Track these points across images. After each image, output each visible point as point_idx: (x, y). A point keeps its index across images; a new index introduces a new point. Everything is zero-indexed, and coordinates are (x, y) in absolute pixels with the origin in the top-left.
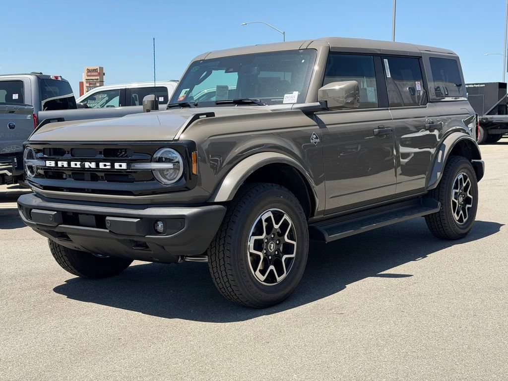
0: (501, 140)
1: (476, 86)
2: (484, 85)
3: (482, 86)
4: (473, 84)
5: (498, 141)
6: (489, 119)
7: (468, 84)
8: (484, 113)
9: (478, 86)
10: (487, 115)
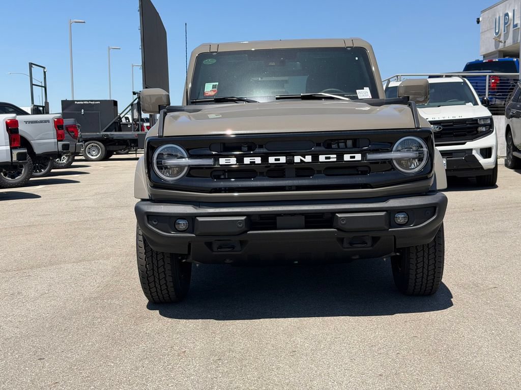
0: (114, 157)
1: (91, 103)
2: (99, 102)
3: (97, 103)
4: (88, 101)
5: (111, 158)
6: (110, 136)
7: (77, 101)
8: (102, 130)
9: (94, 102)
10: (105, 131)
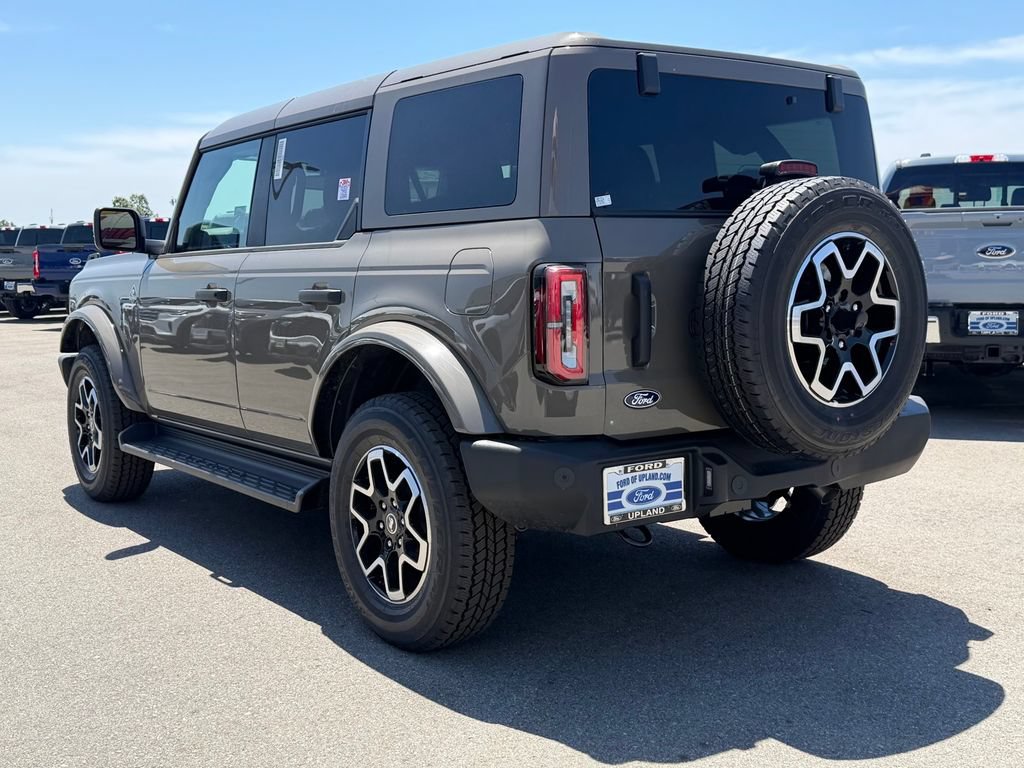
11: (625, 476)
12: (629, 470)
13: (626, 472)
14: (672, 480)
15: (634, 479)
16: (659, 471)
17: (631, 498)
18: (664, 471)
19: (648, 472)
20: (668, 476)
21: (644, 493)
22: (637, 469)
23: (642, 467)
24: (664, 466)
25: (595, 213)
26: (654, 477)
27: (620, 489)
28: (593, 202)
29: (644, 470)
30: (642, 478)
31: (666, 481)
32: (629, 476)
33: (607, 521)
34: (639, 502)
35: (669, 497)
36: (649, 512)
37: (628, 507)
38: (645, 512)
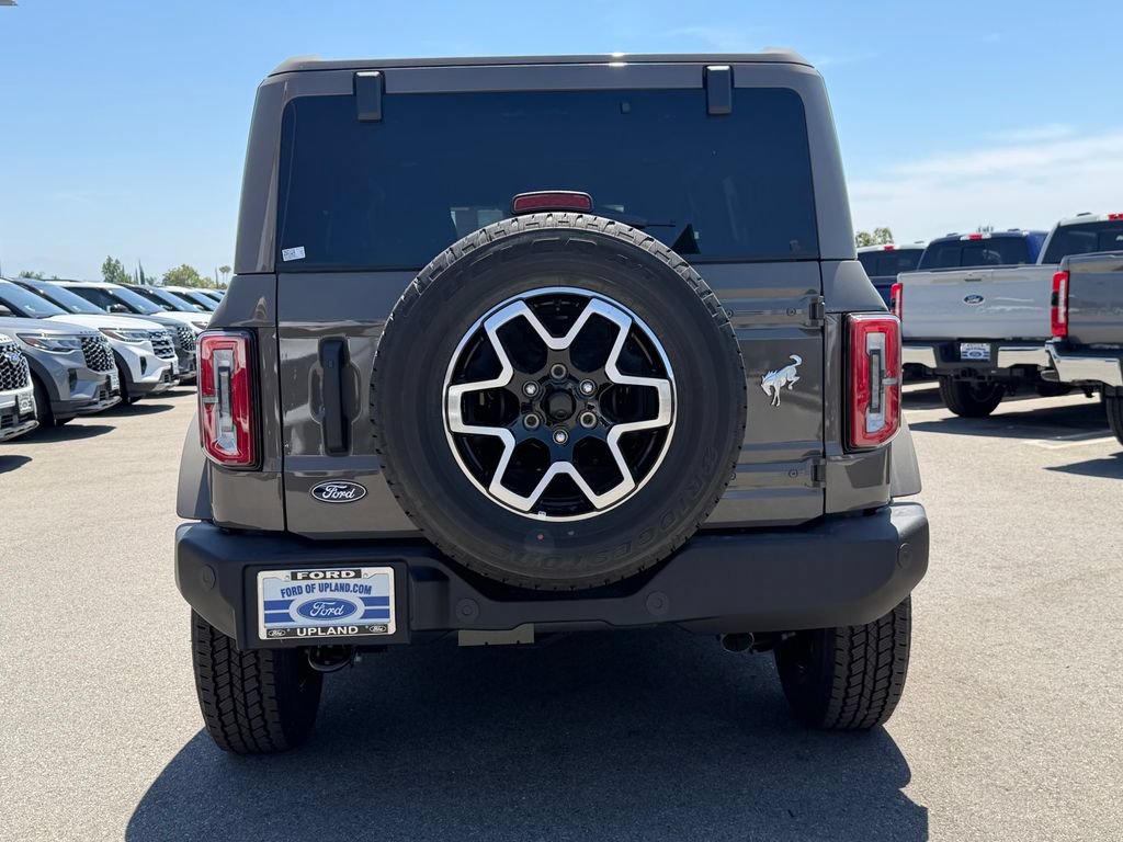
11: (295, 584)
12: (300, 576)
13: (294, 577)
14: (374, 594)
15: (310, 589)
16: (352, 582)
17: (305, 610)
18: (357, 581)
19: (334, 582)
20: (368, 589)
21: (327, 607)
22: (312, 575)
23: (321, 575)
24: (358, 575)
25: (281, 267)
26: (344, 588)
27: (286, 598)
28: (279, 256)
29: (324, 578)
30: (323, 588)
31: (363, 595)
32: (303, 584)
33: (263, 635)
34: (318, 617)
35: (367, 615)
36: (331, 629)
37: (299, 620)
38: (325, 629)
